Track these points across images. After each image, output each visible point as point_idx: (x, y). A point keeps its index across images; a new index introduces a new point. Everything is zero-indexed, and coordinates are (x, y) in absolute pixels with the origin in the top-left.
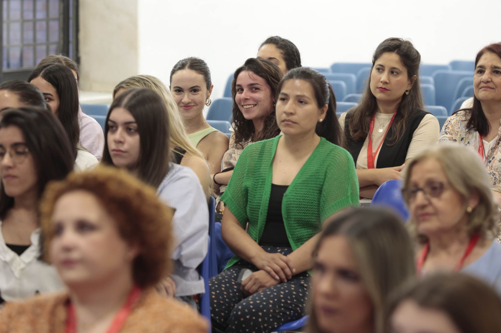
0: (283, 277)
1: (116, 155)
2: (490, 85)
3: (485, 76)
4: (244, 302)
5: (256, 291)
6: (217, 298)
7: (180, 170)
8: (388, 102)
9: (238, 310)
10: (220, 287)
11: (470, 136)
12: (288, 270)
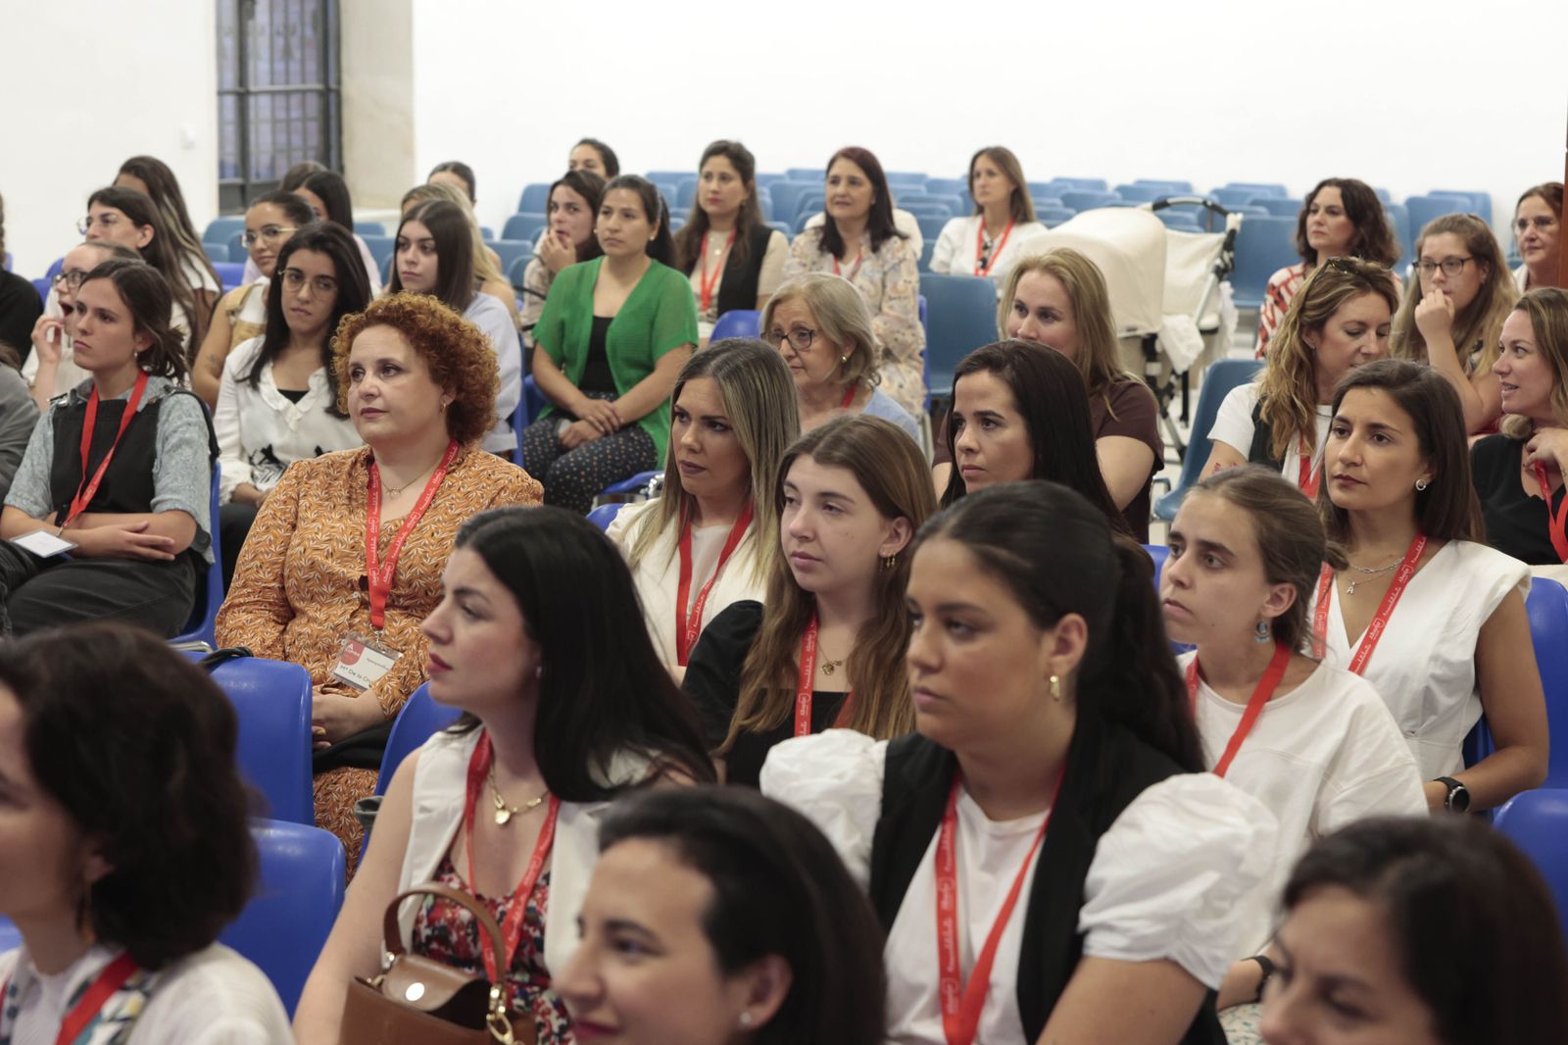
0: (609, 428)
1: (407, 279)
2: (847, 199)
3: (841, 189)
4: (562, 459)
5: (577, 446)
6: (530, 454)
7: (485, 299)
8: (722, 216)
9: (556, 469)
10: (533, 442)
11: (823, 259)
12: (615, 421)
